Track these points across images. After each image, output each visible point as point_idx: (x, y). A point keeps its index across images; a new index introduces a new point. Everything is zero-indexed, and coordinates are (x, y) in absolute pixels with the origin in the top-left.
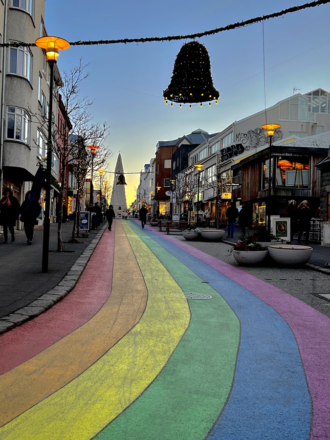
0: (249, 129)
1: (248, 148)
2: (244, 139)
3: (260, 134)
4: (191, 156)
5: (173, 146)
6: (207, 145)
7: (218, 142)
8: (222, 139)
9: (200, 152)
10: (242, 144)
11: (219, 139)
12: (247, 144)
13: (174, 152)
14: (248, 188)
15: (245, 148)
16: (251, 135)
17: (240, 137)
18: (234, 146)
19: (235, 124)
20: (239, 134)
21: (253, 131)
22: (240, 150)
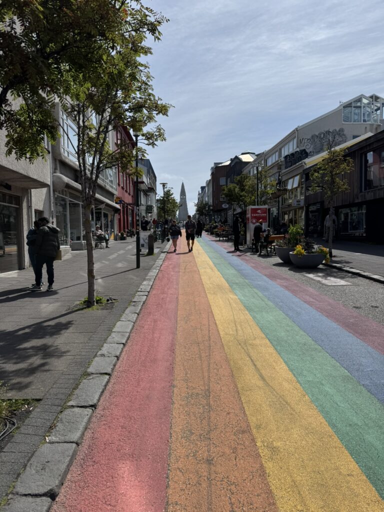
0: (313, 134)
1: (312, 154)
2: (308, 144)
3: (324, 139)
5: (227, 166)
7: (277, 151)
10: (306, 150)
12: (311, 150)
13: (227, 171)
15: (309, 153)
16: (314, 140)
17: (303, 142)
18: (298, 151)
19: (298, 129)
20: (303, 139)
21: (317, 136)
22: (304, 155)
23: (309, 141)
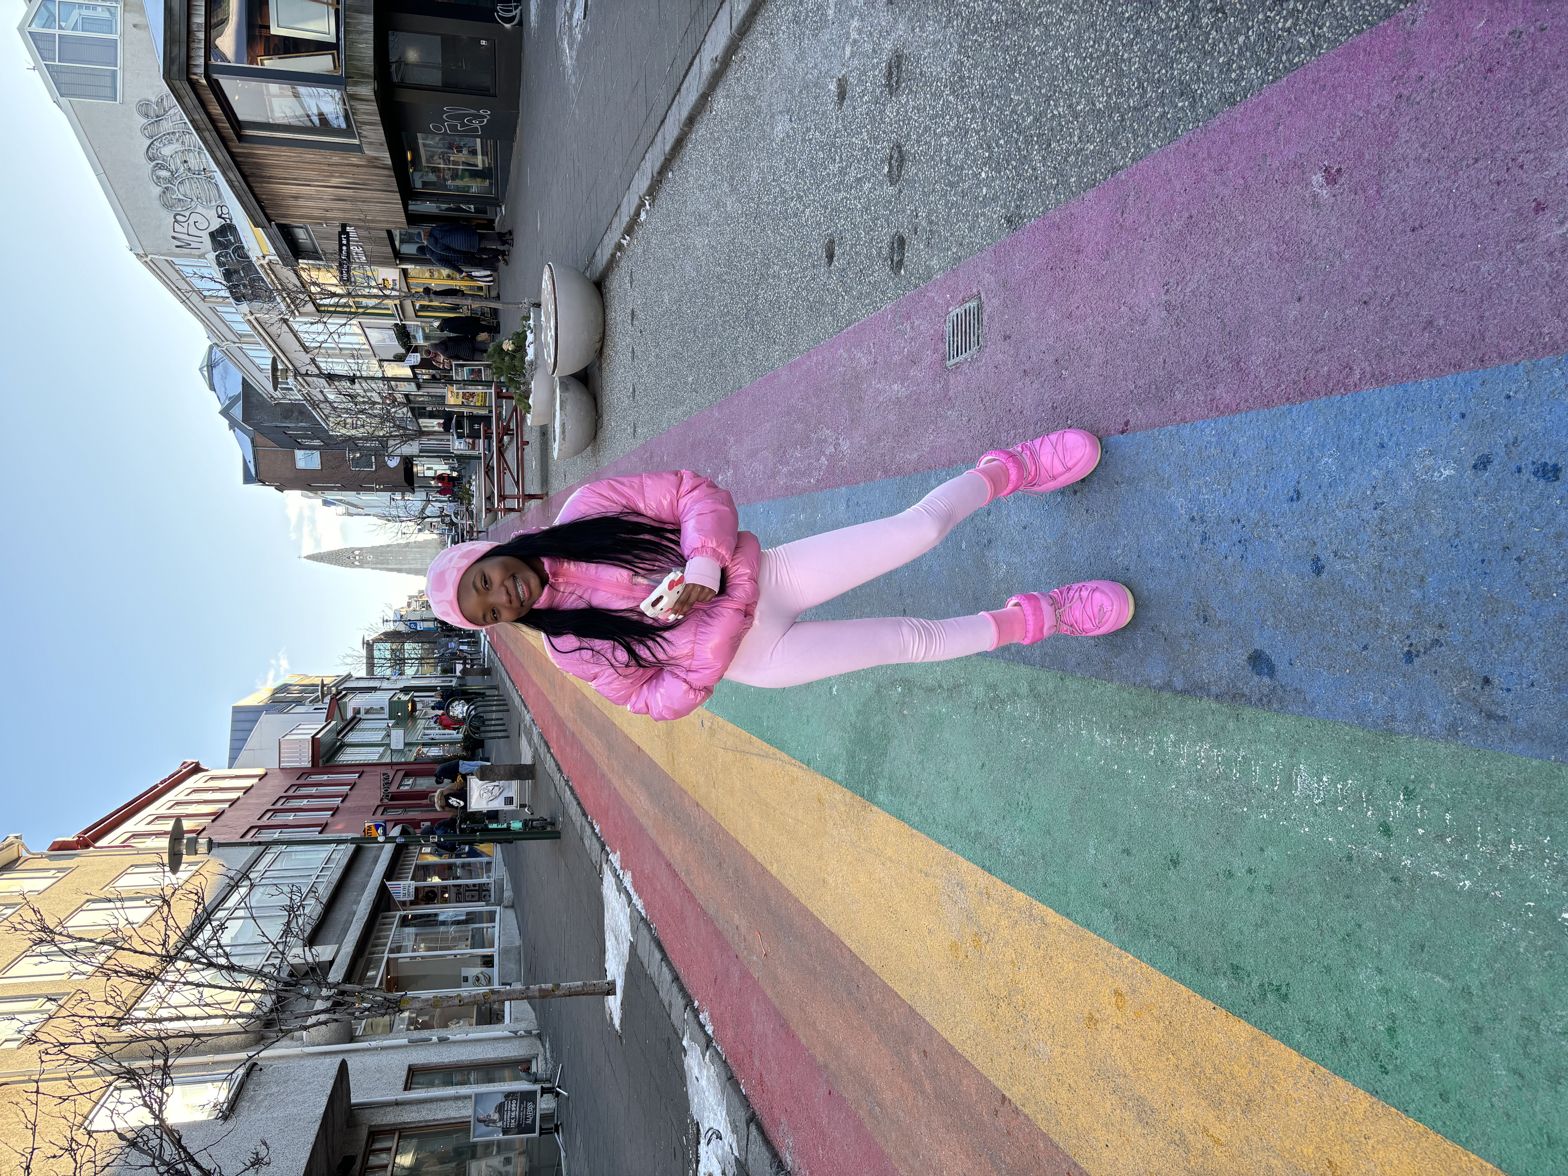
0: (157, 204)
1: (225, 210)
2: (191, 221)
3: (173, 167)
4: (276, 395)
5: (254, 445)
10: (211, 229)
11: (203, 306)
12: (212, 214)
13: (271, 444)
14: (353, 200)
15: (223, 222)
16: (179, 200)
17: (186, 237)
18: (217, 257)
19: (141, 252)
20: (174, 238)
21: (164, 192)
22: (231, 238)
23: (179, 218)
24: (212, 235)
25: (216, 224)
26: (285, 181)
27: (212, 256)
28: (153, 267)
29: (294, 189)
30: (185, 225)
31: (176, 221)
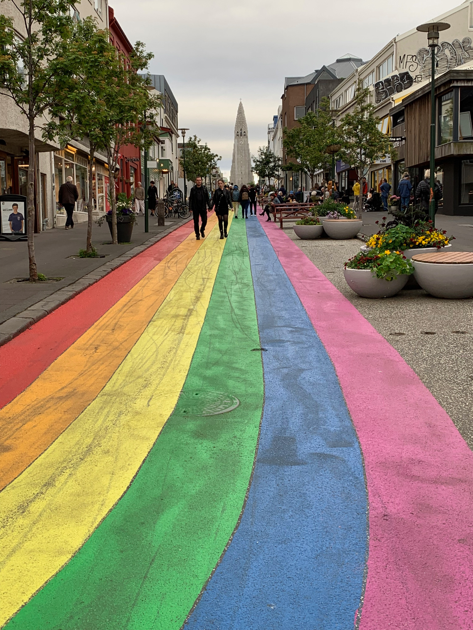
0: (421, 47)
1: (420, 79)
2: (413, 63)
3: (439, 55)
4: (334, 98)
5: (307, 84)
6: (356, 79)
7: (373, 71)
8: (378, 67)
9: (346, 91)
10: (410, 73)
11: (374, 66)
12: (417, 73)
13: (308, 93)
14: (415, 143)
15: (414, 78)
16: (423, 58)
17: (405, 61)
18: (396, 76)
19: (397, 41)
20: (405, 55)
21: (426, 51)
22: (406, 82)
23: (415, 57)
24: (407, 73)
25: (413, 75)
26: (420, 115)
27: (397, 73)
28: (390, 46)
29: (417, 118)
30: (411, 60)
31: (413, 57)
